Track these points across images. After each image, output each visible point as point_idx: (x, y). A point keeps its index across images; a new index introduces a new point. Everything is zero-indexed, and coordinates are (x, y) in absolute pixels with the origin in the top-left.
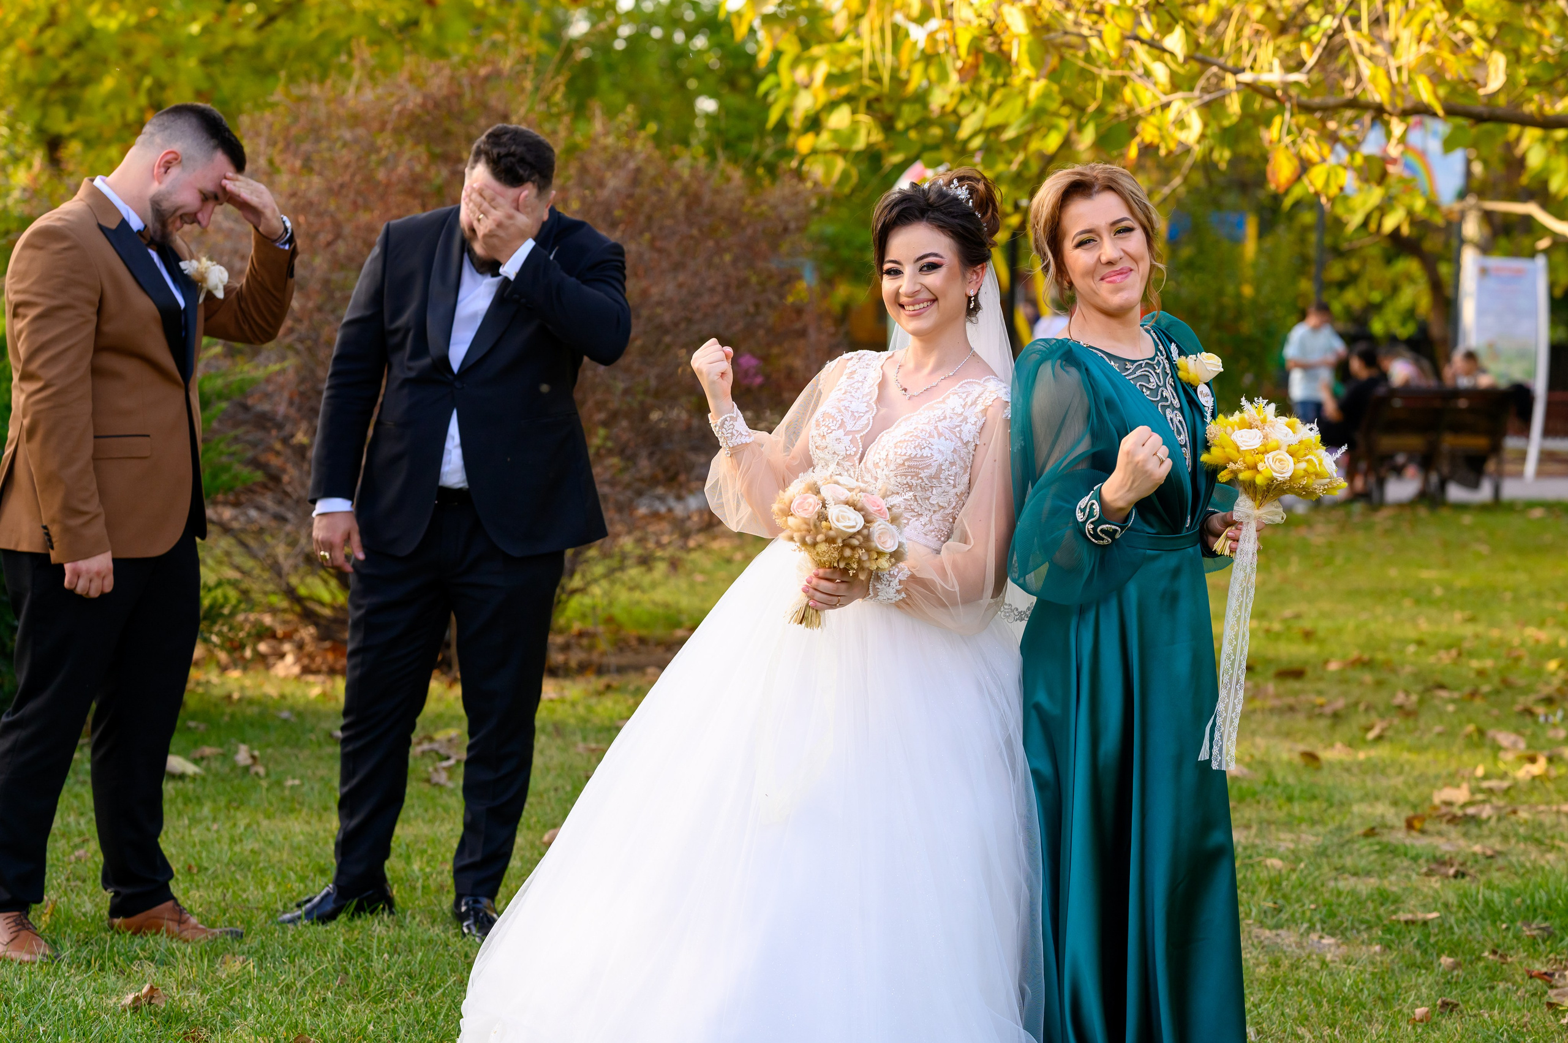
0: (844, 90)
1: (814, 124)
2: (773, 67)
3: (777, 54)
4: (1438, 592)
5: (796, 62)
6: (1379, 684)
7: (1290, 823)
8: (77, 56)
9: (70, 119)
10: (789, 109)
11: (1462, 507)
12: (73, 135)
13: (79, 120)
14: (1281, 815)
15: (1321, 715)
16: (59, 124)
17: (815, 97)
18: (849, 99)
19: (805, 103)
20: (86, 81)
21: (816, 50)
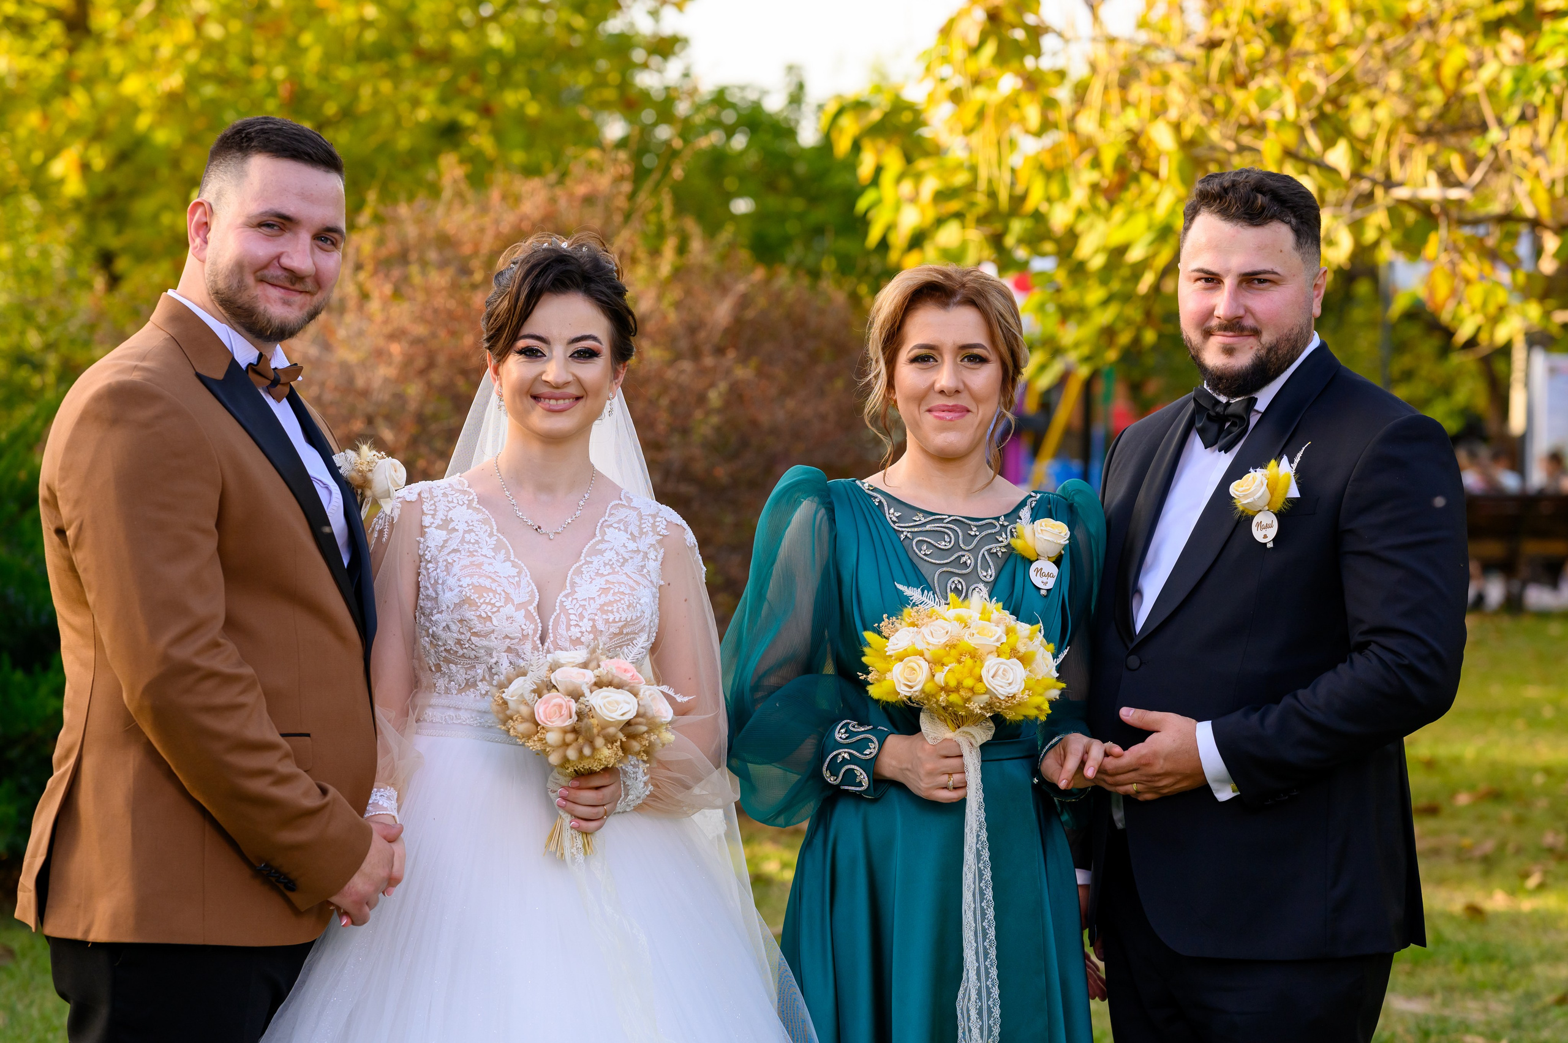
0: (954, 205)
1: (917, 241)
2: (875, 181)
3: (879, 170)
4: (1548, 713)
5: (899, 179)
6: (1520, 821)
7: (1474, 989)
8: (126, 169)
9: (119, 231)
10: (890, 228)
11: (1545, 615)
12: (125, 250)
13: (130, 236)
14: (1461, 979)
15: (1470, 860)
16: (109, 238)
17: (923, 212)
18: (959, 216)
19: (910, 219)
20: (134, 193)
21: (922, 164)
